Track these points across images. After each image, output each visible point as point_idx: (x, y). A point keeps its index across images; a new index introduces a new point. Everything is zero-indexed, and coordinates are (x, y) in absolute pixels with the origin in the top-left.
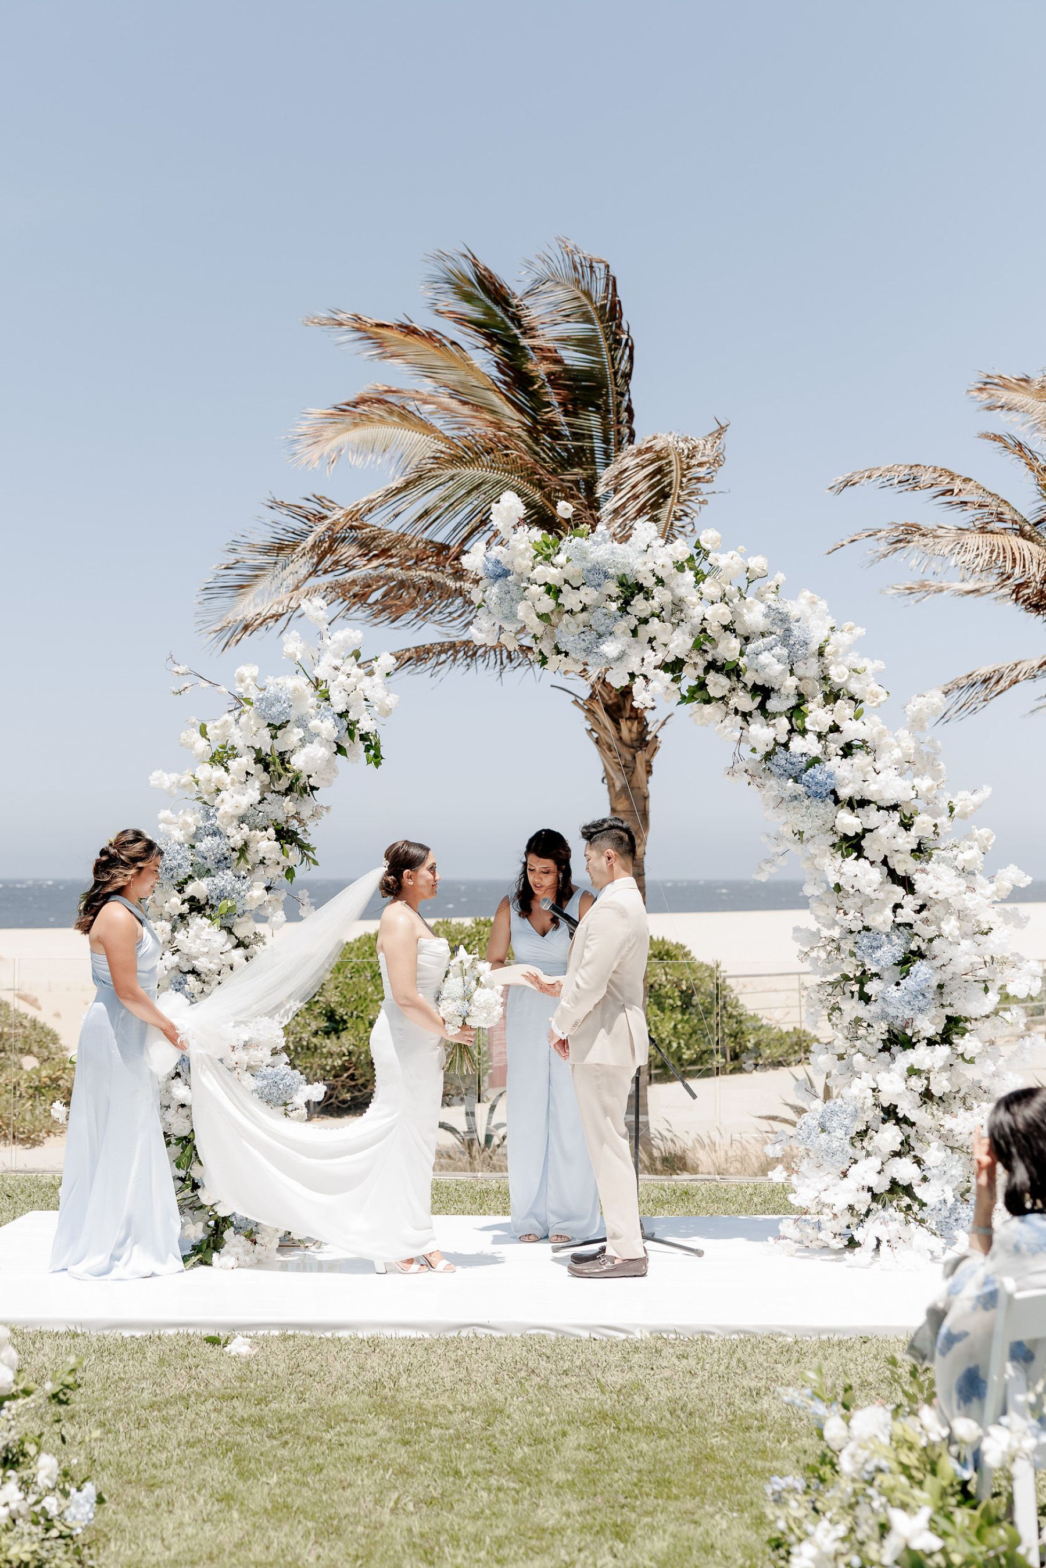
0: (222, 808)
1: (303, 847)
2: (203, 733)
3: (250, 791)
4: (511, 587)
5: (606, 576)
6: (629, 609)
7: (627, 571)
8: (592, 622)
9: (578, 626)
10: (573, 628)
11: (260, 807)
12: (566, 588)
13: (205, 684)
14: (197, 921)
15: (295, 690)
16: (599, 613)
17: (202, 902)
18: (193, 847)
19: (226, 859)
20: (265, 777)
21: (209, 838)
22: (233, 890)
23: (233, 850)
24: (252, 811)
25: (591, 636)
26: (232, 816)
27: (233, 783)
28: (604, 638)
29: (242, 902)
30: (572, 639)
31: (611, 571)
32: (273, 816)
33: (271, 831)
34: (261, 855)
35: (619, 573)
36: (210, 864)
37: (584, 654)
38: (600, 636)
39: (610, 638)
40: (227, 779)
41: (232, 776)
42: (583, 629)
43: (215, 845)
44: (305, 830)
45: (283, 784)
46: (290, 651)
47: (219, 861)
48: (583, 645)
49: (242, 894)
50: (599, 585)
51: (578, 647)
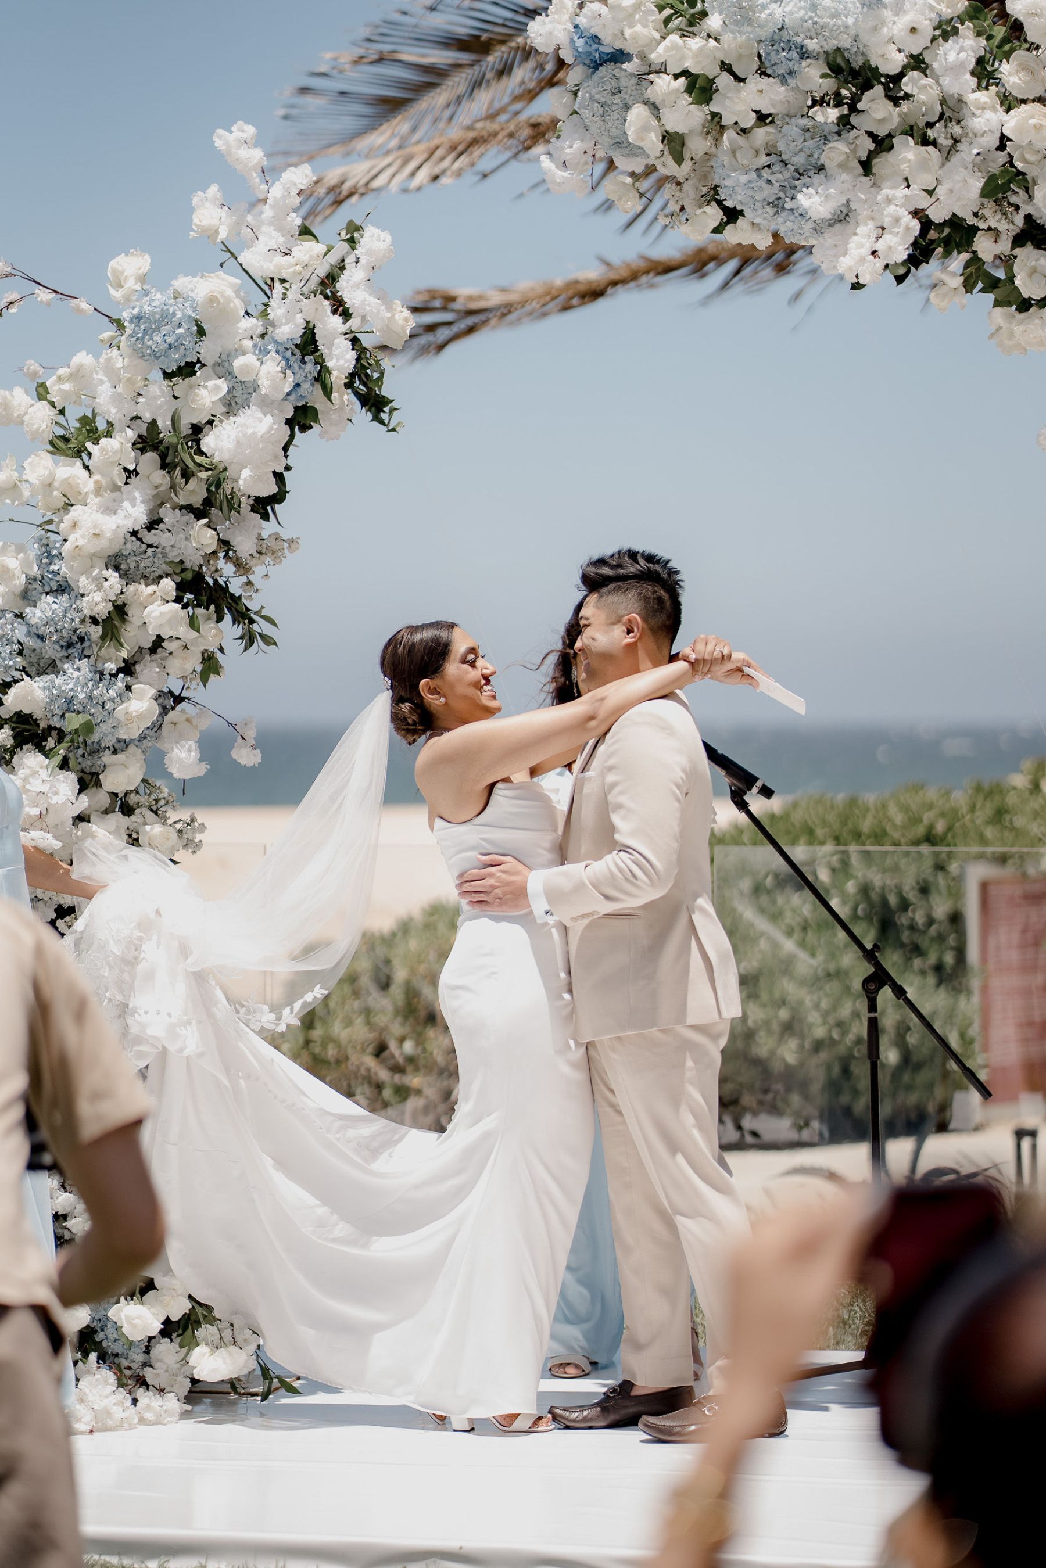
0: (71, 538)
1: (242, 616)
2: (42, 392)
3: (126, 504)
4: (623, 82)
5: (804, 54)
6: (854, 120)
7: (845, 42)
8: (781, 147)
9: (757, 152)
10: (744, 158)
11: (150, 537)
12: (724, 80)
13: (45, 296)
14: (30, 760)
15: (212, 300)
16: (793, 130)
17: (43, 725)
18: (20, 616)
19: (82, 639)
20: (161, 478)
21: (50, 599)
22: (90, 698)
23: (94, 621)
24: (133, 545)
25: (780, 176)
26: (93, 556)
27: (98, 491)
28: (805, 179)
29: (111, 723)
30: (744, 179)
31: (812, 45)
32: (174, 555)
33: (168, 585)
34: (152, 632)
35: (831, 45)
36: (51, 650)
37: (770, 210)
38: (800, 174)
39: (817, 179)
40: (86, 483)
41: (97, 477)
42: (764, 160)
43: (60, 612)
44: (249, 583)
45: (195, 492)
46: (205, 223)
47: (70, 645)
48: (770, 192)
49: (109, 706)
50: (791, 73)
51: (759, 196)
